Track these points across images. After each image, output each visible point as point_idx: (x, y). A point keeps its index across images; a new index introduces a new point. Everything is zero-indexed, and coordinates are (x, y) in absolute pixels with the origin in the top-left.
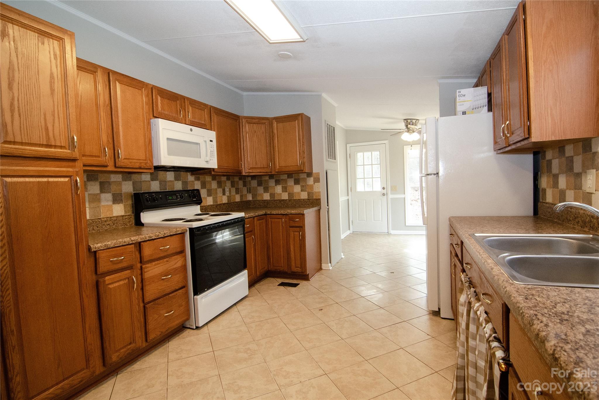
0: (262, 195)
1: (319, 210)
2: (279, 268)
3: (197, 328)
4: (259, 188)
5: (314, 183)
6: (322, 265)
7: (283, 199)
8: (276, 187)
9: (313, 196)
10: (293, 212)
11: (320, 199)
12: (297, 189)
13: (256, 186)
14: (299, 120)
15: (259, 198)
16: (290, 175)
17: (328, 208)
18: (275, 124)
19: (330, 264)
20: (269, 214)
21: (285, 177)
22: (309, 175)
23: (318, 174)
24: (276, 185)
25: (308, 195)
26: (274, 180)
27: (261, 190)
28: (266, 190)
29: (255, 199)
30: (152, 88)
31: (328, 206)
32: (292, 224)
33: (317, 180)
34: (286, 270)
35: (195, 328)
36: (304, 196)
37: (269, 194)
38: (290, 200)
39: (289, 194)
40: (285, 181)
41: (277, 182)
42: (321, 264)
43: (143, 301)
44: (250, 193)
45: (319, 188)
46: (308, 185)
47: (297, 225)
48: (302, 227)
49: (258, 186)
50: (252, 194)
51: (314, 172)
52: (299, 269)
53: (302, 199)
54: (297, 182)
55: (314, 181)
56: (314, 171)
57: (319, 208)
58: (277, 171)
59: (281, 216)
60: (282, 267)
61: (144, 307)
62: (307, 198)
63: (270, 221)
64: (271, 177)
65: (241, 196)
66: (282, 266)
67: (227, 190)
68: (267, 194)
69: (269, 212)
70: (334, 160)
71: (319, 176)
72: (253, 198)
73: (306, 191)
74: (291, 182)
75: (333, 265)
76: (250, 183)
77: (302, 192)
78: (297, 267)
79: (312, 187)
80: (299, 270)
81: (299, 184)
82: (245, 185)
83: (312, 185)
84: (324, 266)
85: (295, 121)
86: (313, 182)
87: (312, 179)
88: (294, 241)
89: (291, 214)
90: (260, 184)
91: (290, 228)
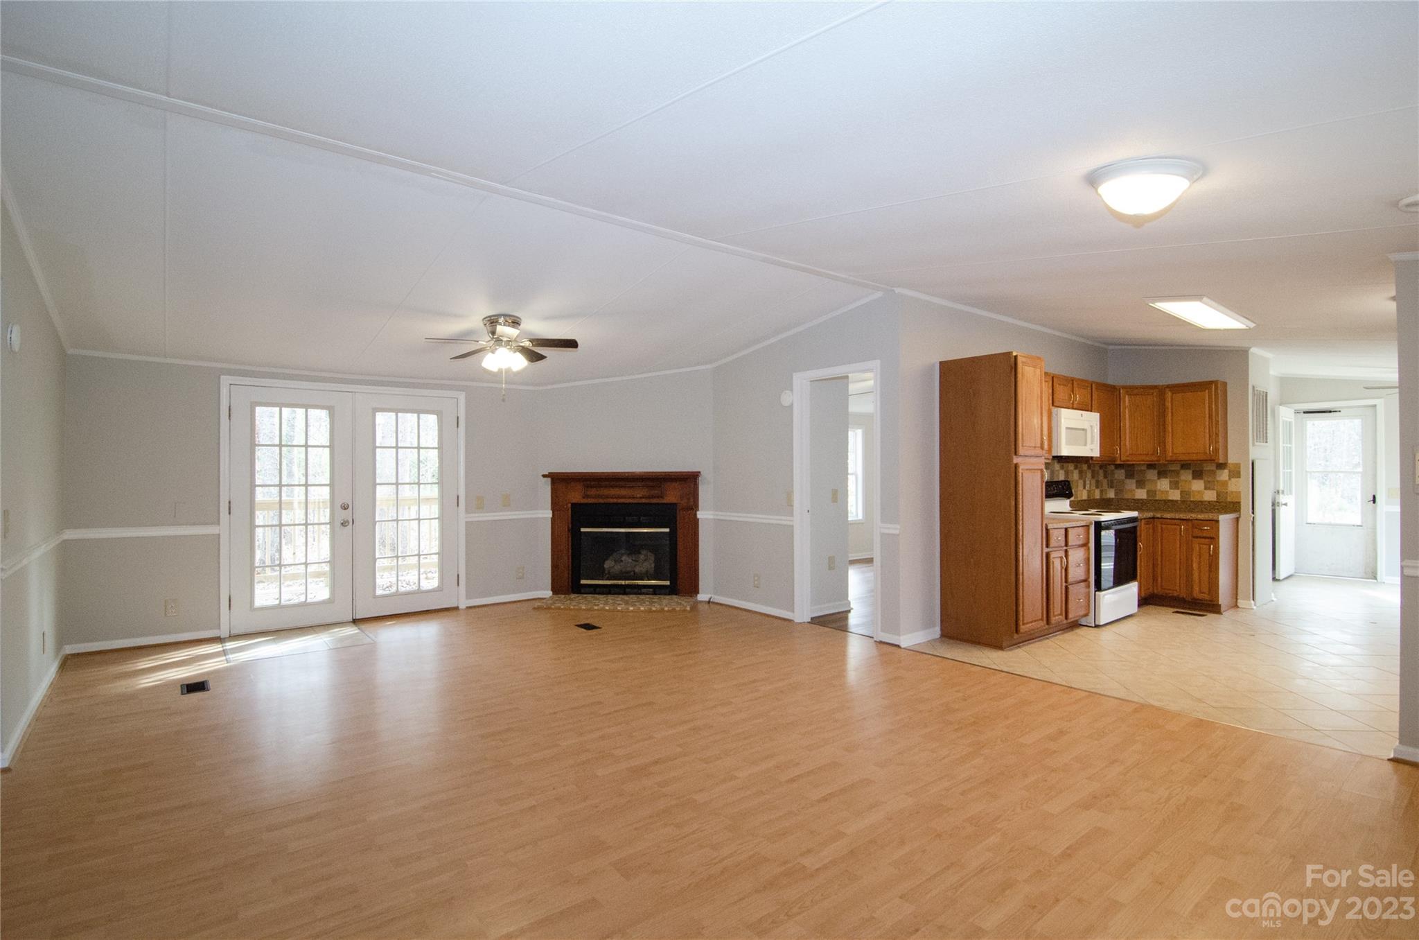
0: (1131, 491)
1: (1237, 519)
2: (1170, 592)
3: (1097, 626)
4: (1128, 481)
5: (1230, 479)
6: (1239, 601)
7: (1170, 498)
8: (1158, 481)
9: (1227, 498)
10: (1200, 517)
11: (1239, 503)
12: (1197, 485)
13: (1123, 478)
14: (1211, 389)
15: (1127, 496)
16: (1185, 466)
17: (1253, 518)
18: (1169, 394)
19: (1252, 602)
20: (1158, 518)
21: (1176, 467)
22: (1222, 466)
23: (1238, 466)
24: (1159, 479)
25: (1218, 495)
26: (1156, 472)
27: (1131, 484)
28: (1140, 484)
29: (1120, 497)
30: (1053, 378)
31: (1253, 513)
32: (1197, 533)
33: (1236, 473)
34: (1183, 595)
35: (1093, 625)
36: (1210, 496)
37: (1145, 490)
38: (1183, 502)
39: (1181, 492)
40: (1177, 473)
41: (1162, 474)
42: (1237, 599)
43: (1066, 582)
44: (1112, 487)
45: (1238, 486)
46: (1217, 481)
47: (1205, 535)
48: (1214, 539)
49: (1126, 478)
50: (1115, 490)
51: (1229, 462)
52: (1206, 595)
53: (1206, 501)
54: (1198, 475)
55: (1229, 476)
56: (1231, 460)
57: (1238, 516)
58: (1169, 459)
59: (1179, 521)
60: (1176, 591)
61: (1067, 588)
62: (1215, 500)
63: (1160, 528)
64: (1151, 466)
65: (1101, 492)
66: (1178, 589)
67: (1088, 482)
68: (1142, 490)
69: (1159, 516)
70: (1265, 444)
71: (1239, 468)
72: (1115, 496)
73: (1213, 489)
74: (1186, 476)
75: (1258, 605)
76: (1113, 474)
77: (1206, 491)
78: (1203, 593)
79: (1225, 484)
80: (1206, 597)
81: (1201, 479)
82: (1105, 477)
83: (1226, 481)
84: (1241, 603)
85: (1205, 391)
86: (1227, 477)
87: (1226, 472)
88: (1200, 558)
89: (1196, 520)
90: (1130, 475)
91: (1194, 539)
